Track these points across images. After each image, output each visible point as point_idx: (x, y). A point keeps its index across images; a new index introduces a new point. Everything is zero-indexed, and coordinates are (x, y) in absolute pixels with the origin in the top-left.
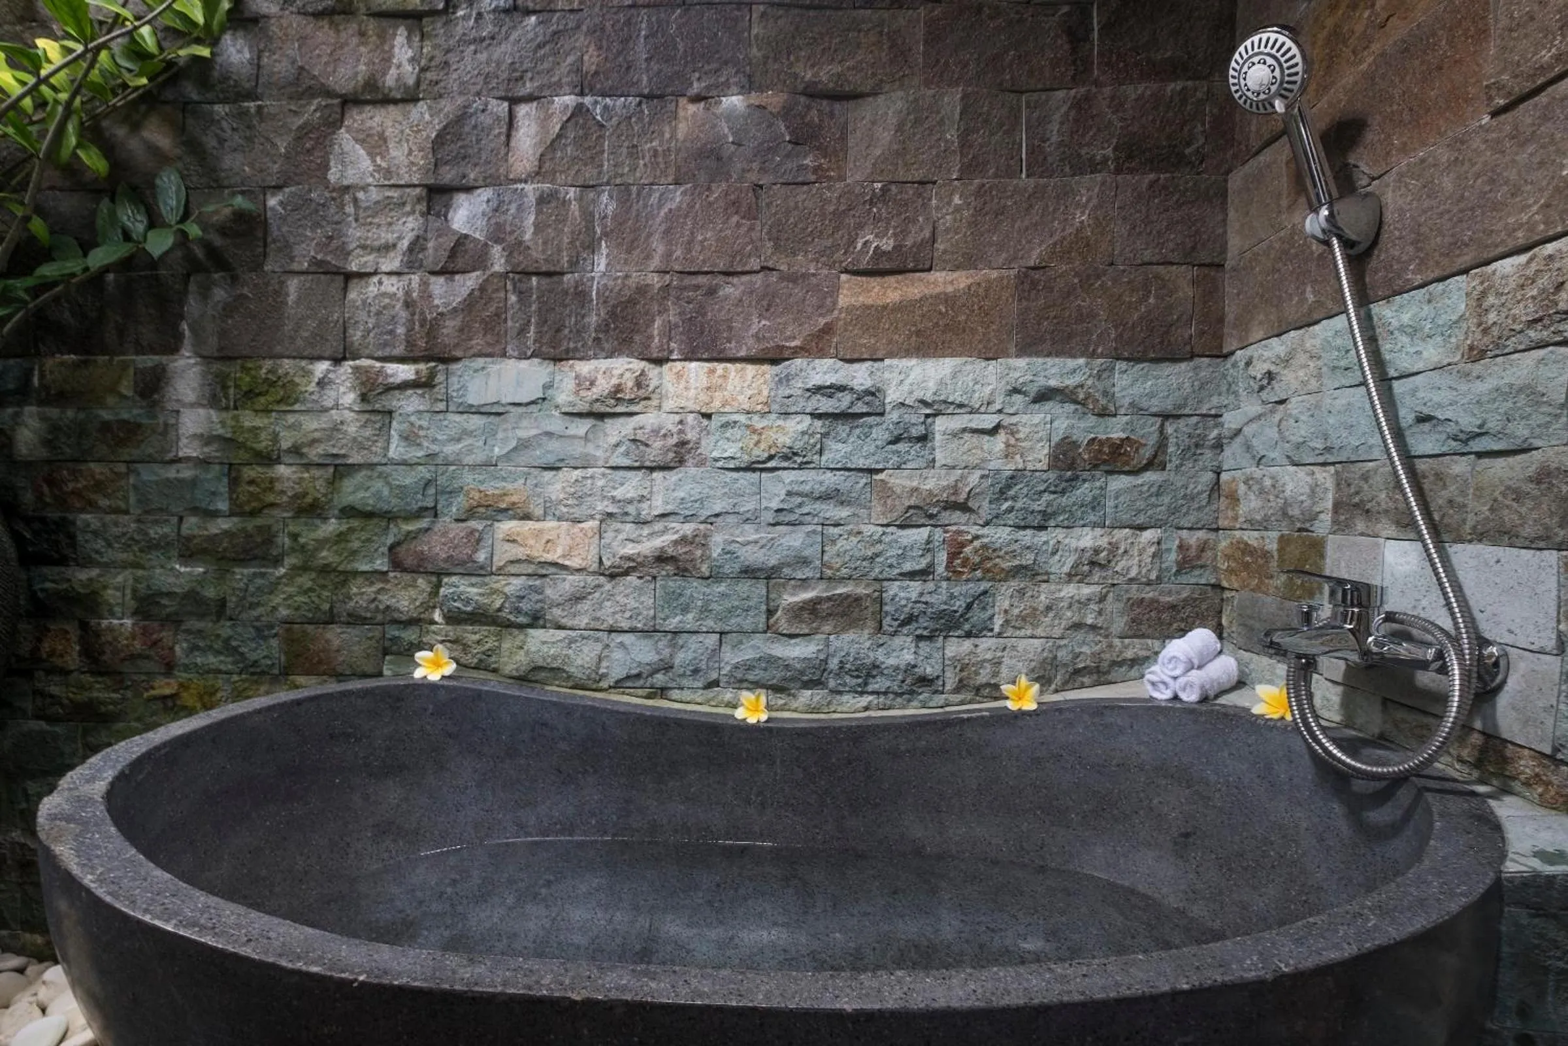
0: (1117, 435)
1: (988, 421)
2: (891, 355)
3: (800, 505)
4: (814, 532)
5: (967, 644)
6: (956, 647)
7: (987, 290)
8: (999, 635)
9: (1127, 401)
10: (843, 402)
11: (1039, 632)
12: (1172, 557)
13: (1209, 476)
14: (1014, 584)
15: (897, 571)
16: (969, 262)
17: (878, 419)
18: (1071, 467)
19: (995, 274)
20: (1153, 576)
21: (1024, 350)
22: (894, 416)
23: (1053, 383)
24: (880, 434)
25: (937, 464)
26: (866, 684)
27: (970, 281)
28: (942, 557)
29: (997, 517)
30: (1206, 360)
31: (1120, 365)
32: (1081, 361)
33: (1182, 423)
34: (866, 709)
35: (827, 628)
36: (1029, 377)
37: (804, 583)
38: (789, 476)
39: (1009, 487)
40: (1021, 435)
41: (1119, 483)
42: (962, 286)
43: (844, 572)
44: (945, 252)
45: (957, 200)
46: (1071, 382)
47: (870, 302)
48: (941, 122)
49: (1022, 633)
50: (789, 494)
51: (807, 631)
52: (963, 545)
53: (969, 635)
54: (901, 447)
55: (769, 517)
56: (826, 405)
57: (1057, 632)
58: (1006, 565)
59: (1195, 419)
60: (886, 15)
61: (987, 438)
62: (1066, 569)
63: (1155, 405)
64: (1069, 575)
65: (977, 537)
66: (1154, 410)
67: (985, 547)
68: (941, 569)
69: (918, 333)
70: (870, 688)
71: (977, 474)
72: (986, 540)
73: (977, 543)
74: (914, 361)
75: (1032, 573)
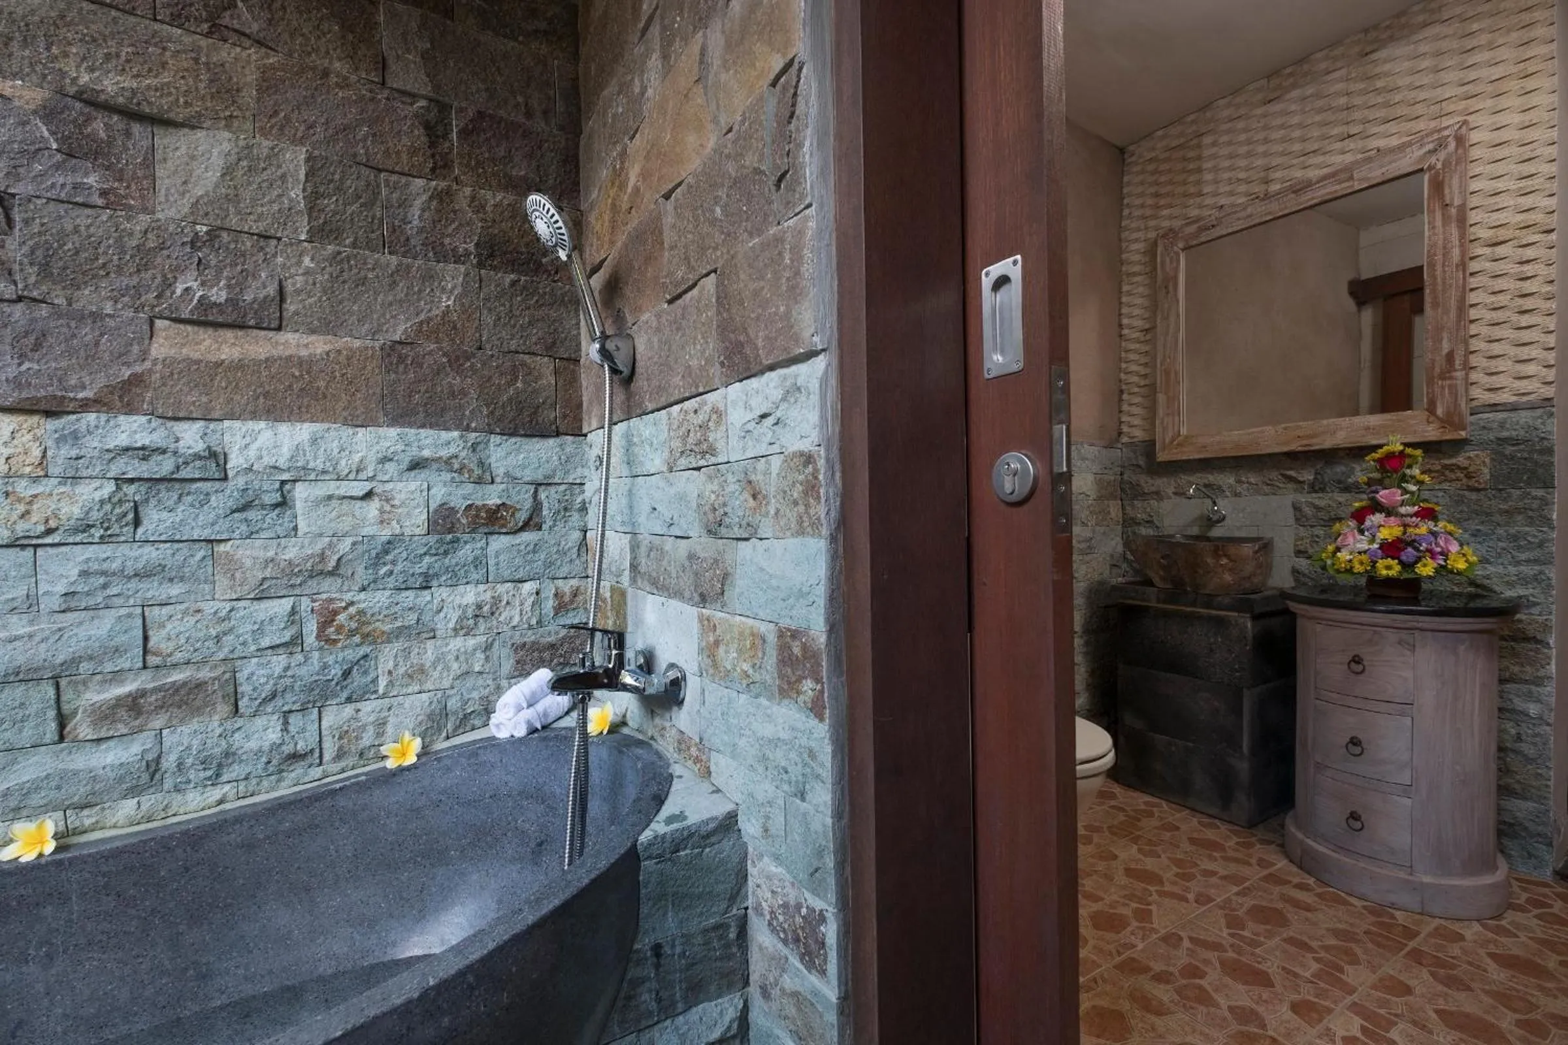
0: (493, 501)
1: (359, 489)
2: (232, 417)
3: (105, 586)
4: (129, 616)
5: (349, 710)
6: (335, 716)
7: (348, 359)
8: (384, 696)
9: (501, 471)
10: (166, 466)
11: (429, 686)
12: (549, 605)
13: (576, 535)
14: (397, 646)
15: (253, 648)
16: (328, 327)
17: (217, 485)
18: (450, 531)
19: (357, 343)
20: (534, 622)
21: (401, 418)
22: (241, 482)
23: (426, 453)
24: (221, 501)
25: (300, 533)
26: (218, 775)
27: (327, 348)
28: (311, 628)
29: (375, 581)
30: (570, 438)
31: (495, 439)
32: (456, 434)
33: (553, 489)
34: (220, 802)
35: (158, 722)
36: (400, 447)
37: (117, 676)
38: (82, 554)
39: (387, 552)
40: (396, 502)
41: (499, 543)
42: (319, 351)
43: (178, 657)
44: (297, 313)
45: (307, 261)
46: (444, 453)
47: (196, 356)
48: (283, 177)
49: (410, 690)
50: (84, 574)
51: (125, 731)
52: (335, 613)
53: (349, 700)
54: (252, 515)
55: (56, 603)
56: (135, 468)
57: (446, 683)
58: (387, 628)
59: (562, 488)
60: (204, 42)
61: (359, 503)
62: (451, 625)
63: (528, 474)
64: (455, 629)
65: (352, 603)
66: (526, 479)
67: (362, 613)
68: (310, 639)
69: (266, 395)
70: (225, 778)
71: (348, 541)
72: (362, 606)
73: (352, 610)
74: (262, 424)
75: (422, 631)
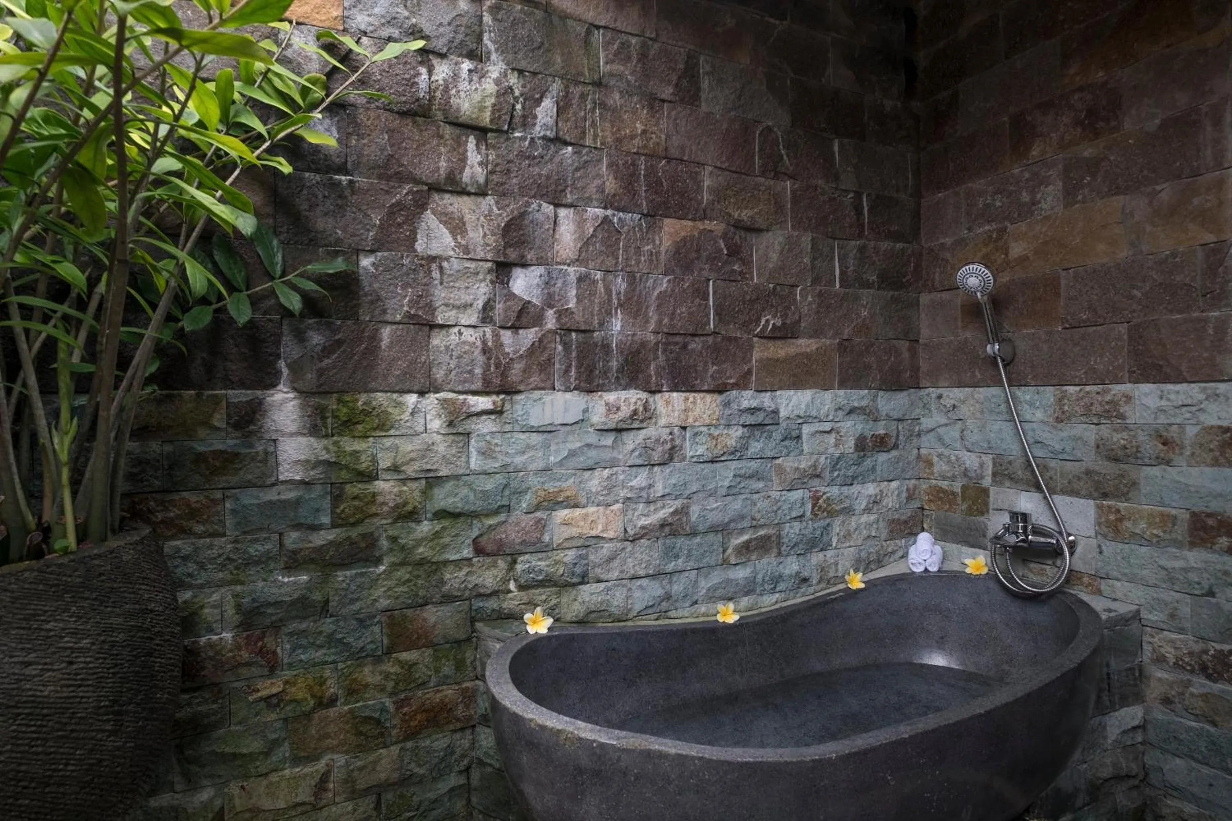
0: (882, 432)
1: (827, 426)
2: (781, 388)
3: (740, 483)
4: (746, 498)
5: (821, 555)
6: (816, 558)
7: (825, 351)
8: (835, 548)
9: (884, 413)
10: (759, 418)
11: (852, 544)
12: (904, 495)
13: (915, 451)
14: (841, 518)
15: (788, 517)
16: (816, 333)
17: (776, 427)
18: (863, 451)
19: (828, 342)
20: (897, 506)
21: (843, 385)
22: (784, 425)
23: (856, 404)
24: (777, 436)
25: (805, 452)
26: (775, 587)
27: (817, 346)
28: (809, 506)
29: (832, 481)
30: (912, 390)
31: (881, 393)
32: (866, 391)
33: (905, 423)
34: (776, 602)
35: (753, 557)
36: (846, 402)
37: (742, 531)
38: (734, 465)
39: (837, 464)
40: (842, 434)
41: (882, 457)
42: (814, 348)
43: (762, 521)
44: (805, 328)
45: (810, 299)
46: (864, 403)
47: (770, 356)
48: (801, 252)
49: (844, 545)
50: (735, 476)
51: (744, 560)
52: (818, 499)
53: (822, 550)
54: (787, 443)
55: (724, 491)
56: (750, 419)
57: (860, 542)
58: (838, 508)
59: (909, 421)
60: (772, 182)
61: (826, 435)
62: (863, 507)
63: (895, 415)
64: (864, 510)
65: (824, 493)
66: (895, 417)
67: (828, 498)
68: (808, 514)
69: (794, 375)
70: (778, 589)
71: (823, 457)
72: (828, 495)
73: (824, 497)
74: (792, 392)
75: (849, 511)
